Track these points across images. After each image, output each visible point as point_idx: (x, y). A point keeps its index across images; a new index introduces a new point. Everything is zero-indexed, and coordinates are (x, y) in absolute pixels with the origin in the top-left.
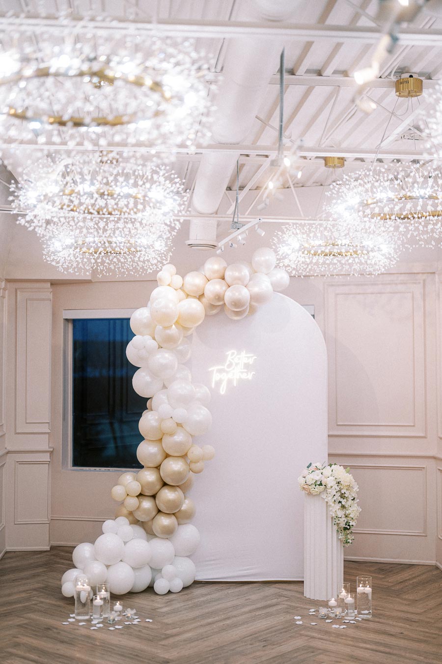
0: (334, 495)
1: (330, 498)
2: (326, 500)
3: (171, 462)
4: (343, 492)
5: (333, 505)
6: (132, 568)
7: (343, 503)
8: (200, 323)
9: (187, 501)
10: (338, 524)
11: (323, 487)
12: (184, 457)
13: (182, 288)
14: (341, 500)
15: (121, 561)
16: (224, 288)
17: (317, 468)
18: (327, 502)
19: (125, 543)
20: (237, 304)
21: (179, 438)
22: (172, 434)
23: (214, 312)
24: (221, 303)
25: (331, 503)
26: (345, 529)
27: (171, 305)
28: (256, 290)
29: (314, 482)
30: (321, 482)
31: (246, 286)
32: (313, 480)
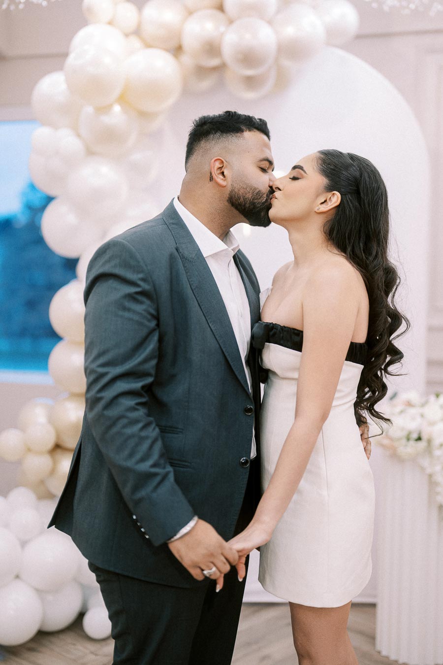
1: (438, 468)
2: (429, 471)
6: (38, 591)
8: (171, 101)
11: (422, 445)
13: (137, 32)
15: (17, 577)
16: (223, 29)
17: (409, 404)
18: (430, 476)
19: (24, 544)
20: (248, 58)
23: (206, 84)
24: (215, 62)
27: (107, 60)
28: (290, 31)
29: (405, 433)
30: (420, 434)
31: (270, 23)
32: (403, 429)
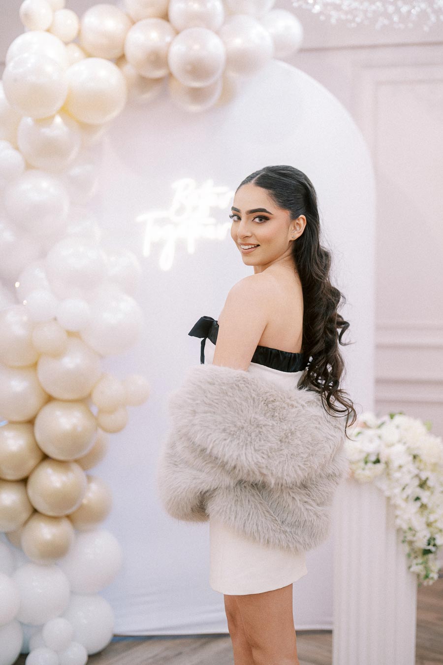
0: (407, 485)
1: (397, 491)
2: (387, 493)
3: (58, 413)
4: (423, 477)
5: (403, 504)
7: (425, 500)
8: (115, 113)
9: (94, 487)
10: (411, 543)
11: (380, 467)
12: (84, 401)
13: (77, 40)
14: (419, 492)
16: (168, 39)
17: (365, 425)
18: (389, 499)
20: (197, 69)
21: (71, 362)
22: (57, 354)
23: (148, 96)
24: (159, 73)
25: (399, 501)
26: (427, 552)
27: (49, 69)
28: (238, 42)
29: (363, 456)
30: (378, 455)
31: (218, 33)
32: (361, 451)
